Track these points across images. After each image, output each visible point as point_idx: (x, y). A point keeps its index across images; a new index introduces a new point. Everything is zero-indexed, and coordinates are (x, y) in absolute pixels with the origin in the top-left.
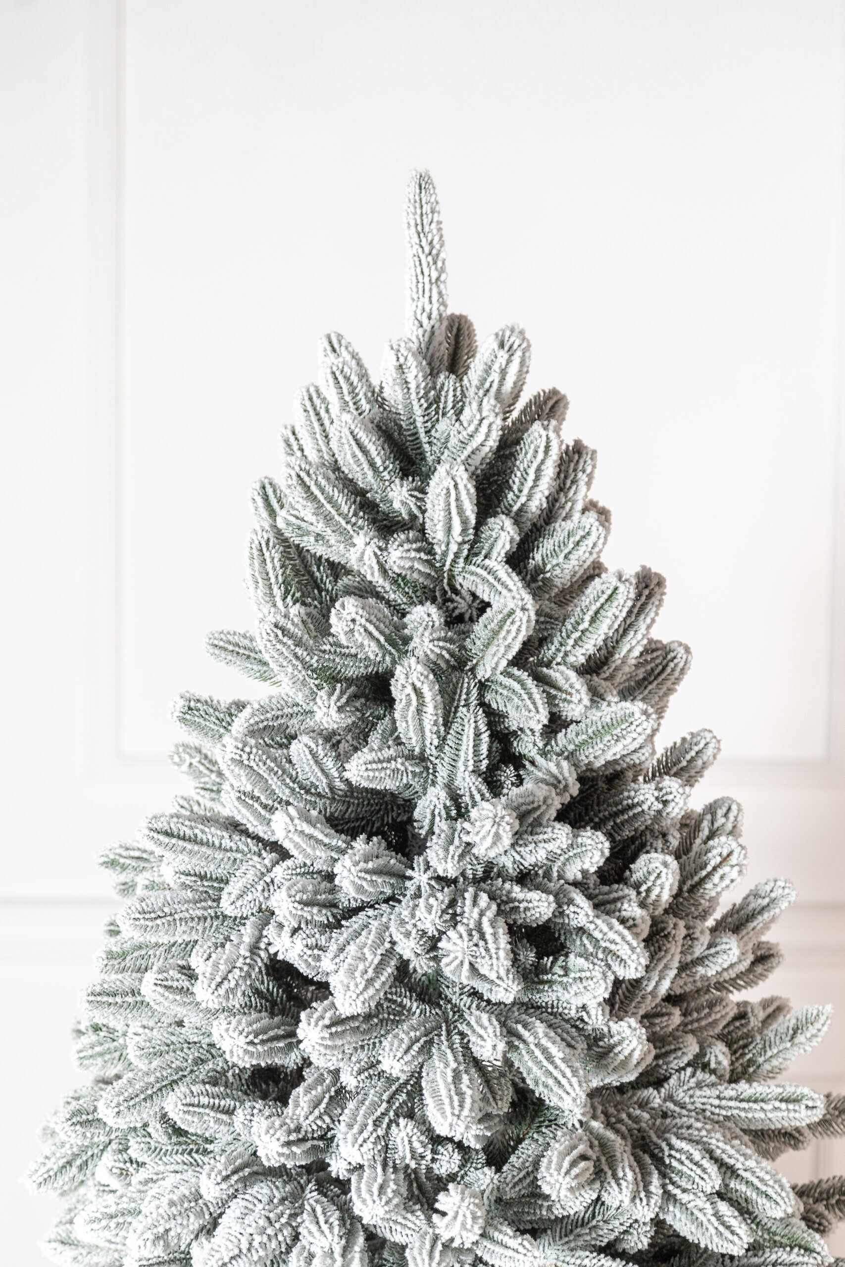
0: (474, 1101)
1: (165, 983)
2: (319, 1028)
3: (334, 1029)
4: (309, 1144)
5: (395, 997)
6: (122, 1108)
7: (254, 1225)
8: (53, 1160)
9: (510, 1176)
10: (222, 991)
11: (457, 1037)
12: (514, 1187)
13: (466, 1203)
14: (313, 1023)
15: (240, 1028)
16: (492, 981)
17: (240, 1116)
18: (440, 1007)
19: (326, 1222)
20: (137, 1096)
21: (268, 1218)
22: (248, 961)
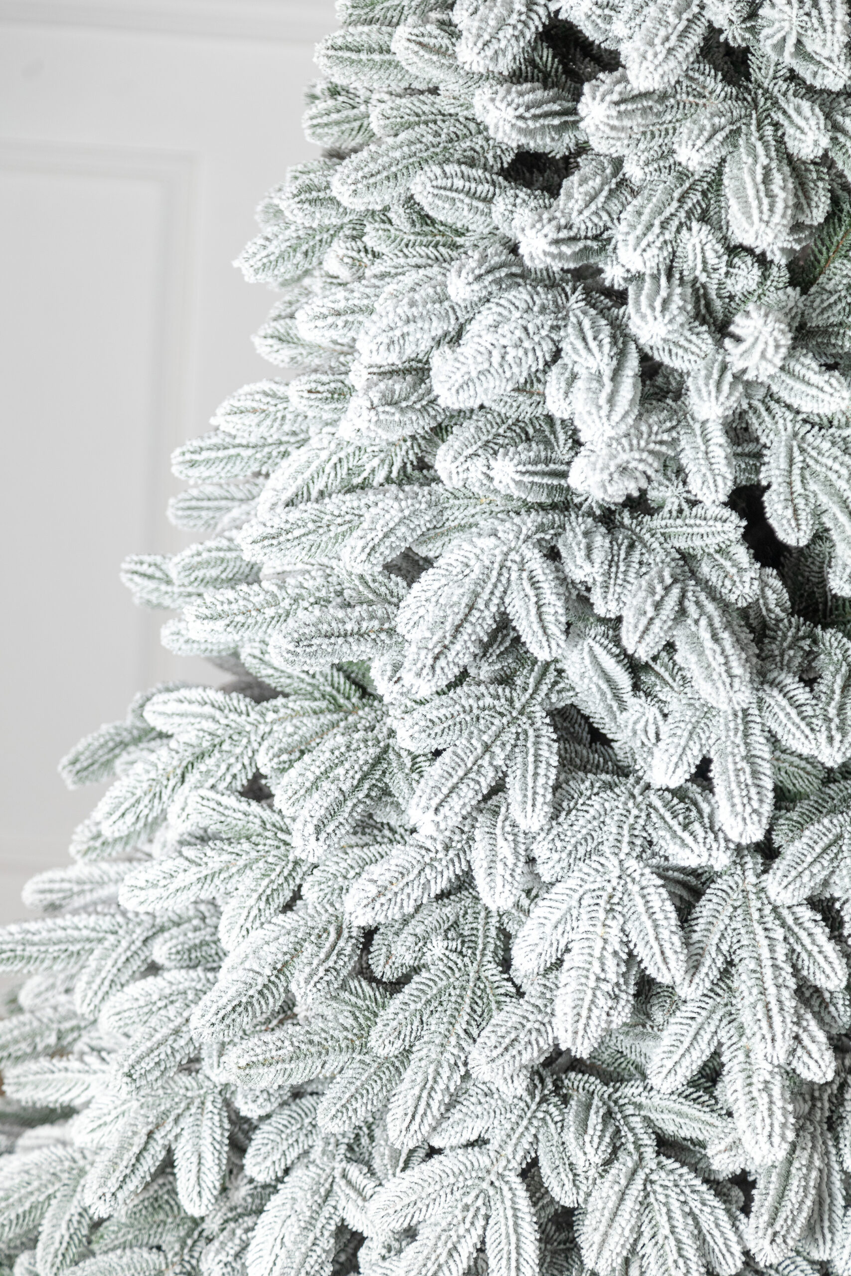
0: (786, 207)
1: (421, 39)
2: (605, 104)
3: (623, 107)
4: (581, 245)
5: (697, 75)
6: (360, 186)
7: (509, 335)
8: (275, 242)
9: (818, 300)
10: (489, 52)
11: (771, 128)
12: (822, 313)
13: (769, 328)
14: (598, 98)
15: (509, 98)
16: (819, 63)
17: (501, 205)
18: (749, 91)
19: (595, 338)
20: (379, 172)
21: (526, 329)
22: (523, 17)
